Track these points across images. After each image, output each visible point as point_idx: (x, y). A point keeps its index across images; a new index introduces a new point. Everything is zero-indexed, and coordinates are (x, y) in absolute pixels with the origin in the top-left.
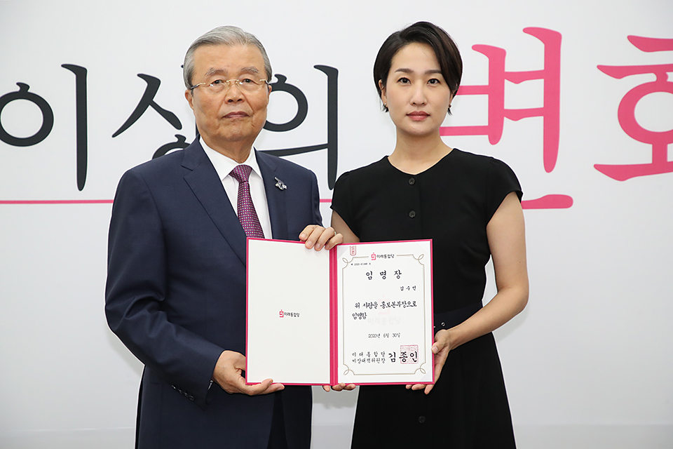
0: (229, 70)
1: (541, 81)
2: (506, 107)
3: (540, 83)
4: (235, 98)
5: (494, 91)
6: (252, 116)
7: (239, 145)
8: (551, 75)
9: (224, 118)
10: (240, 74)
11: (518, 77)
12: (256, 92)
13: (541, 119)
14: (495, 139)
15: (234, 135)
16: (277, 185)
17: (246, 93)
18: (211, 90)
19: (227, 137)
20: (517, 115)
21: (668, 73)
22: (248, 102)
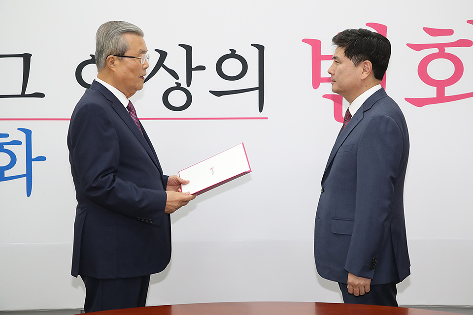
21: (445, 48)
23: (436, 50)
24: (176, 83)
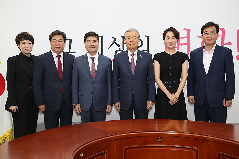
0: (131, 36)
2: (180, 43)
3: (186, 39)
4: (132, 41)
7: (133, 50)
8: (188, 37)
9: (130, 45)
10: (133, 37)
12: (136, 40)
13: (186, 46)
16: (140, 57)
17: (134, 40)
18: (128, 40)
20: (182, 45)
22: (134, 42)
24: (119, 49)
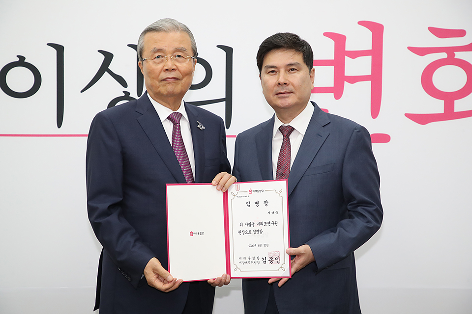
0: (166, 49)
1: (370, 57)
2: (346, 74)
3: (369, 59)
4: (170, 68)
5: (338, 64)
6: (182, 79)
7: (172, 99)
8: (376, 53)
9: (163, 81)
10: (174, 52)
11: (355, 54)
12: (185, 64)
13: (369, 83)
14: (338, 96)
15: (169, 92)
16: (198, 126)
18: (155, 62)
19: (164, 93)
20: (353, 80)
21: (455, 52)
22: (179, 71)
23: (444, 55)
24: (123, 92)
